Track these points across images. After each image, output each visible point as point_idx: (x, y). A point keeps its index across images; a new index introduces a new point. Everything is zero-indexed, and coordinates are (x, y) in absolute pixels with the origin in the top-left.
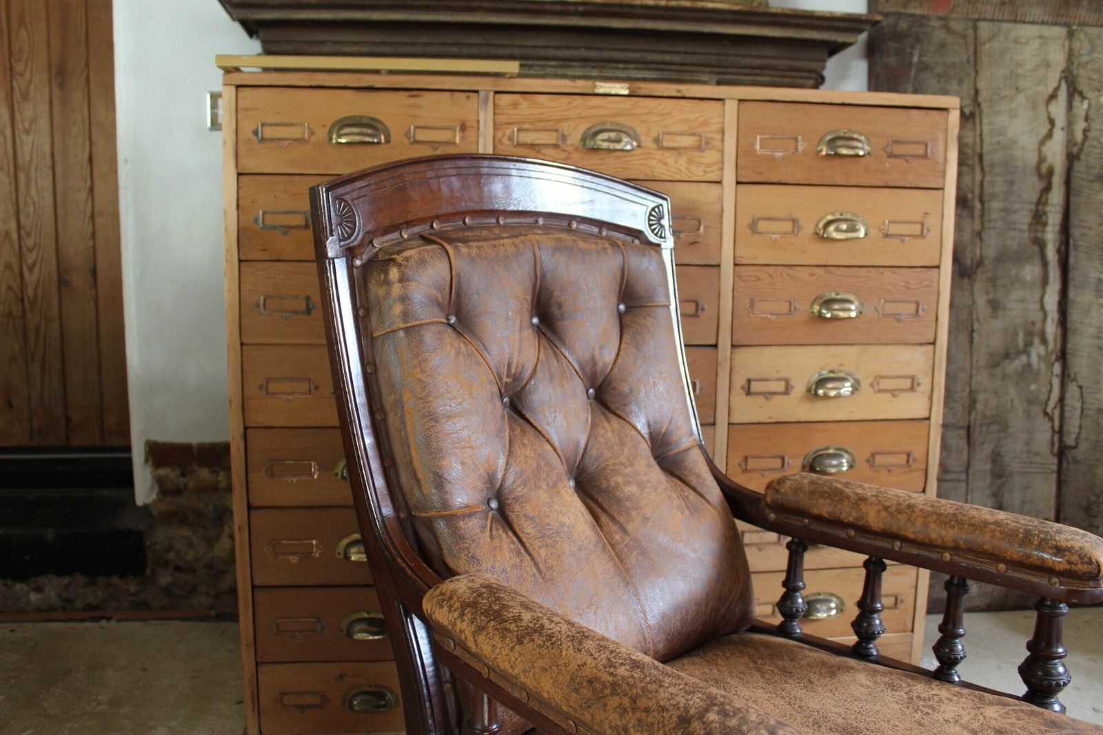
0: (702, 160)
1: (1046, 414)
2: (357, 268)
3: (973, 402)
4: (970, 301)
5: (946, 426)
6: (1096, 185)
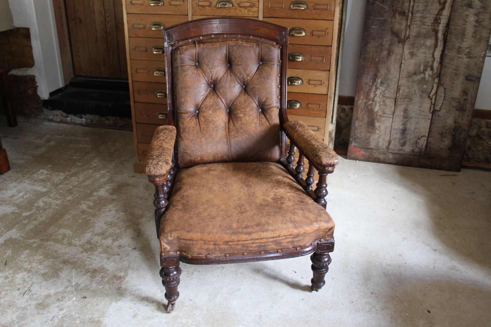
4: (402, 52)
5: (386, 97)
6: (465, 8)
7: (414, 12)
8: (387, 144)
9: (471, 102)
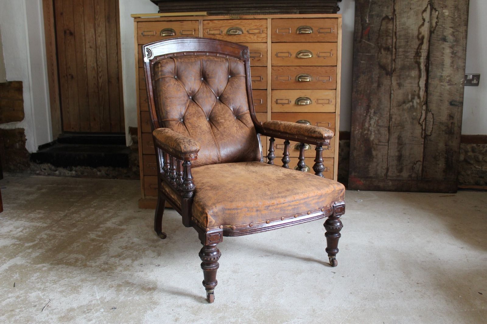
0: (261, 36)
1: (419, 123)
2: (152, 64)
3: (391, 118)
4: (390, 83)
5: (380, 126)
6: (440, 42)
7: (397, 47)
8: (385, 171)
9: (458, 124)
